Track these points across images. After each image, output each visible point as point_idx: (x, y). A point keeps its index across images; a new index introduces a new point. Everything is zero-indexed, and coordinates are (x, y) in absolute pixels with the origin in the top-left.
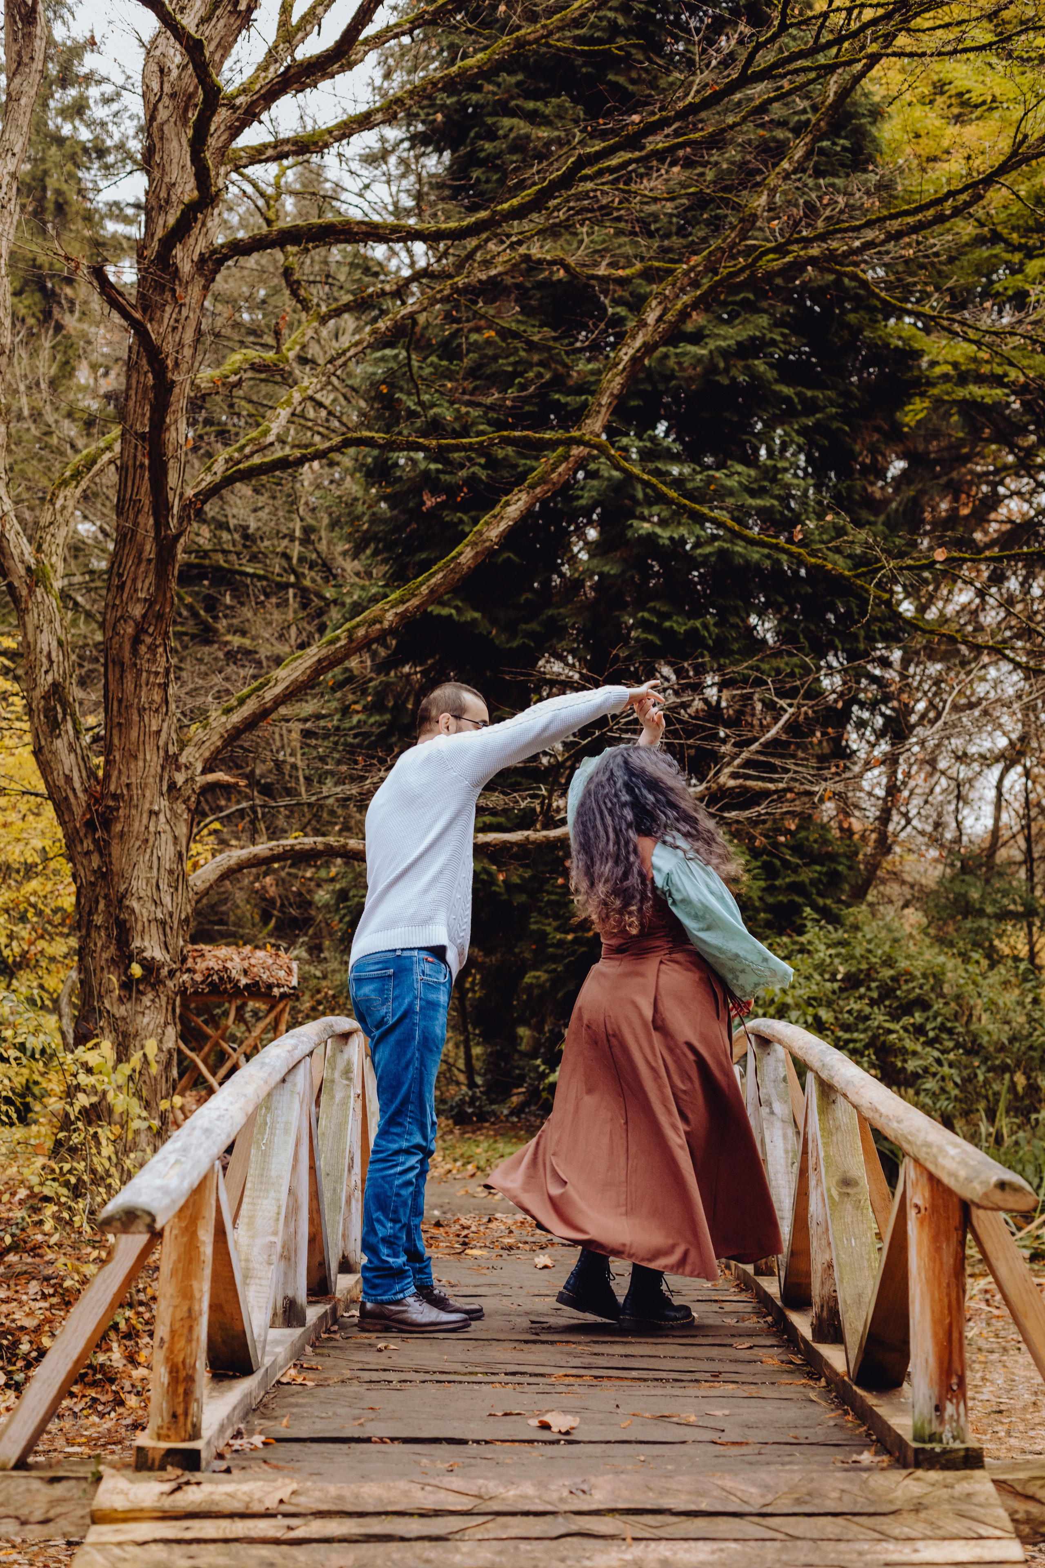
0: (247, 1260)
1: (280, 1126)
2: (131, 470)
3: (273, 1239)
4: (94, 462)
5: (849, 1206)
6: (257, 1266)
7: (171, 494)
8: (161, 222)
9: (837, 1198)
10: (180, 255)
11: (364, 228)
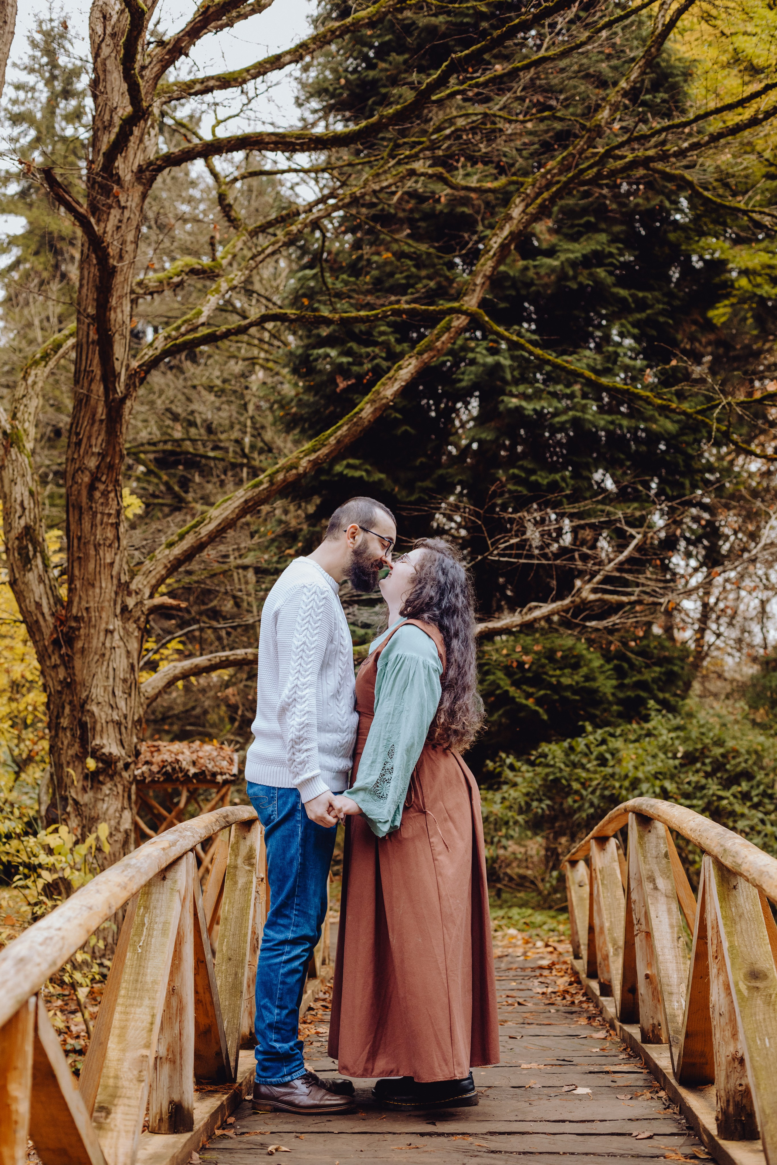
0: (116, 1077)
1: (158, 927)
2: (85, 346)
3: (145, 1052)
4: (59, 346)
5: (759, 1002)
6: (126, 1084)
7: (117, 365)
8: (105, 139)
9: (745, 992)
10: (121, 166)
11: (274, 138)
